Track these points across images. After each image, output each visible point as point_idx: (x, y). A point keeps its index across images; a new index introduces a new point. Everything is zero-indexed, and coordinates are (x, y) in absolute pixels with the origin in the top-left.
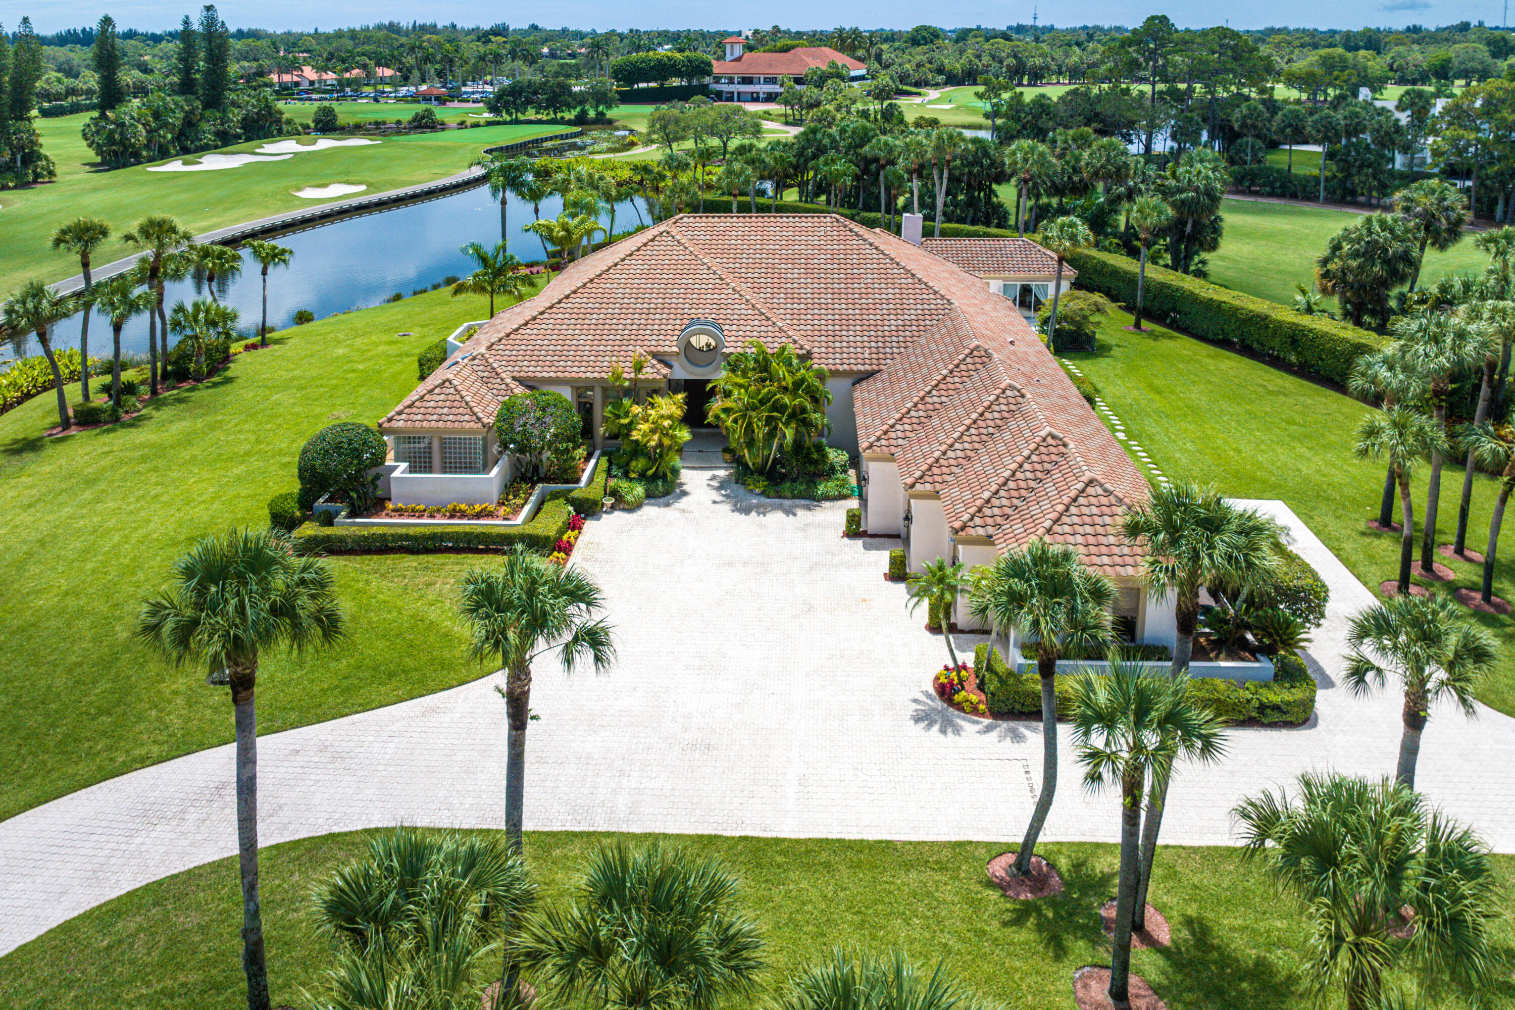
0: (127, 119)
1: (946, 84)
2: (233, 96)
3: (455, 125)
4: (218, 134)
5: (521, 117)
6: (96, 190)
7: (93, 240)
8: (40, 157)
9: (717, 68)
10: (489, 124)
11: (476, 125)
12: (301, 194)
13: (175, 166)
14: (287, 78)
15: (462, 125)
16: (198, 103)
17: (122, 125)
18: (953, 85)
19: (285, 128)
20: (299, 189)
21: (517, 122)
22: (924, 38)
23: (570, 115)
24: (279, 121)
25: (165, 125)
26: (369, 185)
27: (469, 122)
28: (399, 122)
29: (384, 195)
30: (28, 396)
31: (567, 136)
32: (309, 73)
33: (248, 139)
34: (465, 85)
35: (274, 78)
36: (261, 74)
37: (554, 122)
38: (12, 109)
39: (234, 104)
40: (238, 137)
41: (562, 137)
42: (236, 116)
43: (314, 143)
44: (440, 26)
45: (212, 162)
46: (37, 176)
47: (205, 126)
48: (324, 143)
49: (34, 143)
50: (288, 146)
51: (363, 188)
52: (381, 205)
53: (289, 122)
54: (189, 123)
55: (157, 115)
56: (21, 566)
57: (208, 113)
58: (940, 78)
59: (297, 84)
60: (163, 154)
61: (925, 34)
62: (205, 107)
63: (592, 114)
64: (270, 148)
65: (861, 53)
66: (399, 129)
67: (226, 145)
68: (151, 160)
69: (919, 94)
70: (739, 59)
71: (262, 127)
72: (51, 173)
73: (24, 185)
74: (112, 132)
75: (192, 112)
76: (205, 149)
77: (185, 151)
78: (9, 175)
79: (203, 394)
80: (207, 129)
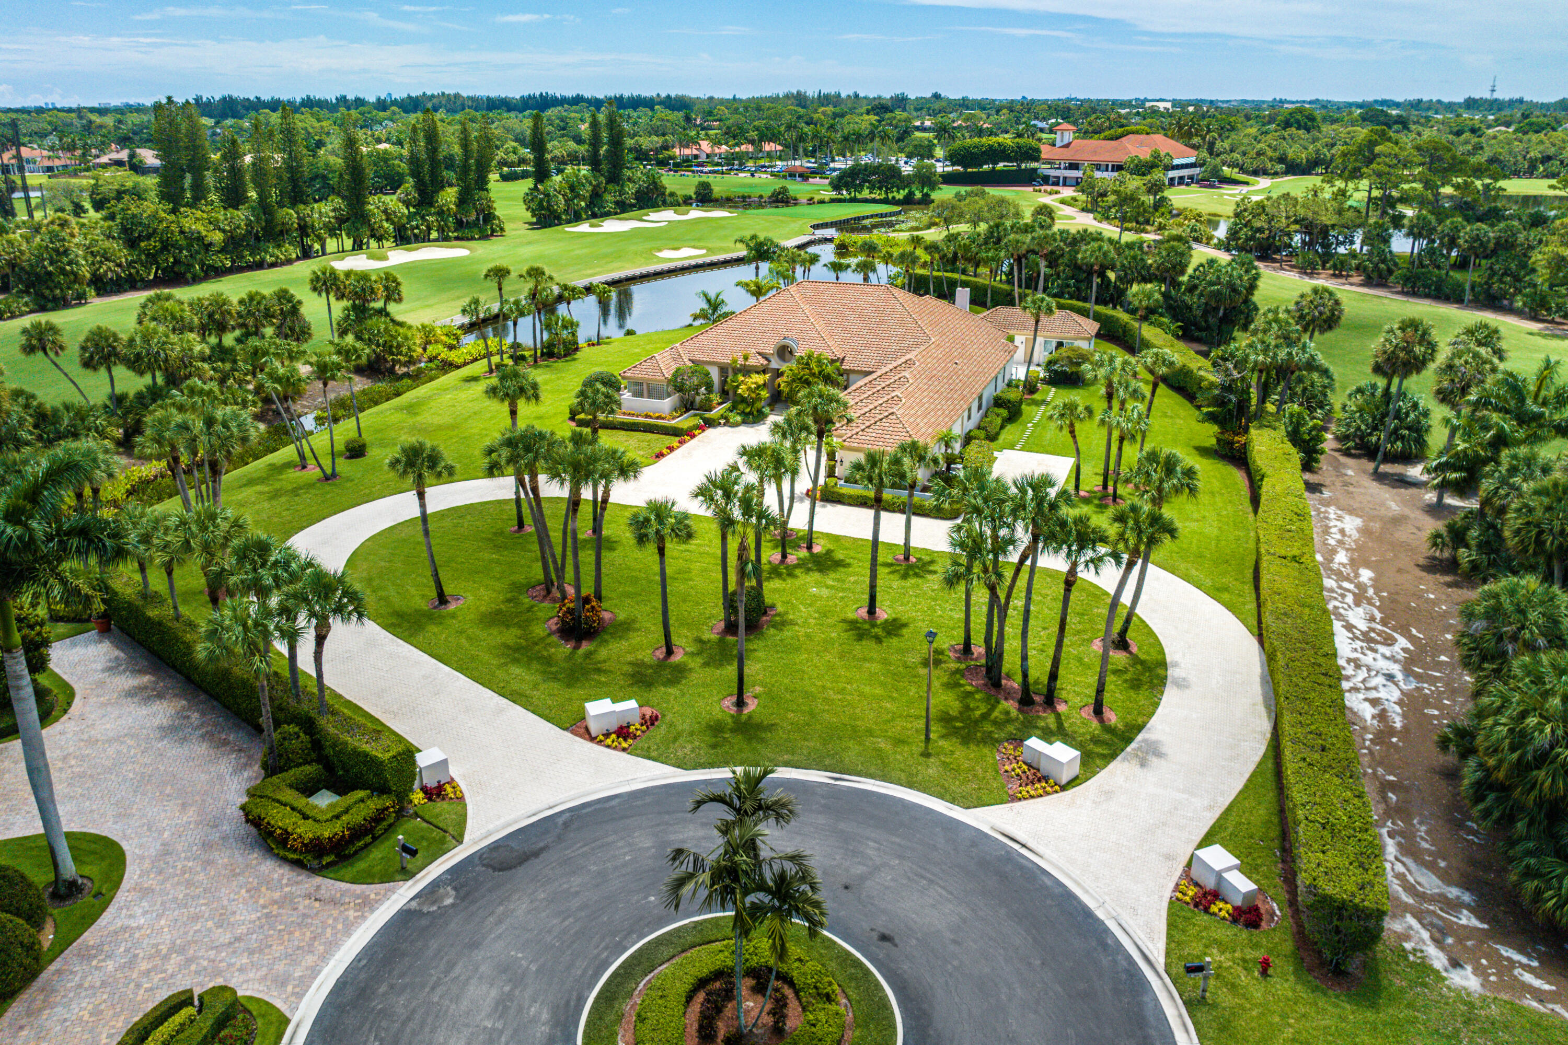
0: (552, 192)
1: (1286, 173)
2: (628, 173)
3: (805, 201)
4: (617, 203)
5: (859, 196)
6: (529, 243)
7: (503, 276)
8: (494, 217)
9: (1046, 152)
10: (833, 201)
11: (822, 202)
12: (660, 255)
13: (584, 227)
14: (687, 152)
15: (811, 201)
16: (602, 179)
17: (548, 195)
18: (1294, 174)
19: (669, 199)
20: (659, 250)
21: (854, 200)
22: (1298, 122)
23: (901, 195)
24: (663, 194)
25: (578, 196)
26: (709, 250)
27: (817, 198)
28: (761, 197)
29: (715, 258)
30: (476, 360)
31: (886, 215)
32: (705, 146)
33: (641, 208)
34: (833, 161)
35: (677, 151)
36: (666, 147)
37: (885, 201)
38: (476, 182)
39: (630, 179)
40: (634, 206)
41: (881, 216)
42: (630, 189)
43: (687, 213)
44: (843, 95)
45: (611, 226)
46: (493, 231)
47: (608, 197)
48: (695, 213)
49: (490, 207)
50: (667, 215)
51: (704, 252)
52: (712, 265)
53: (672, 194)
54: (596, 196)
55: (572, 188)
56: (466, 420)
57: (610, 187)
58: (1280, 167)
59: (696, 157)
60: (577, 218)
61: (1299, 117)
62: (608, 182)
63: (918, 195)
64: (654, 216)
65: (1196, 140)
66: (761, 203)
67: (623, 212)
68: (569, 222)
69: (1247, 183)
70: (1067, 146)
71: (650, 199)
72: (502, 229)
73: (485, 237)
74: (541, 200)
75: (598, 185)
76: (607, 215)
77: (594, 216)
78: (476, 230)
79: (560, 364)
80: (609, 199)
